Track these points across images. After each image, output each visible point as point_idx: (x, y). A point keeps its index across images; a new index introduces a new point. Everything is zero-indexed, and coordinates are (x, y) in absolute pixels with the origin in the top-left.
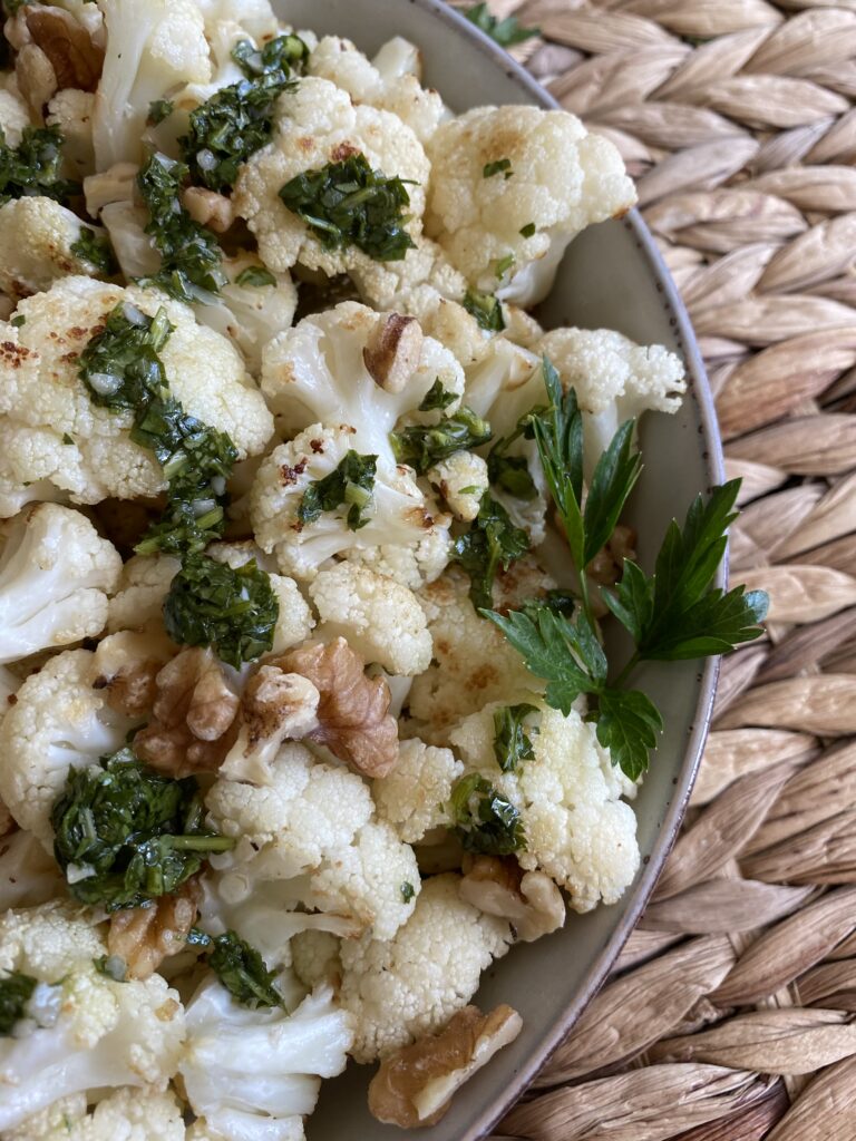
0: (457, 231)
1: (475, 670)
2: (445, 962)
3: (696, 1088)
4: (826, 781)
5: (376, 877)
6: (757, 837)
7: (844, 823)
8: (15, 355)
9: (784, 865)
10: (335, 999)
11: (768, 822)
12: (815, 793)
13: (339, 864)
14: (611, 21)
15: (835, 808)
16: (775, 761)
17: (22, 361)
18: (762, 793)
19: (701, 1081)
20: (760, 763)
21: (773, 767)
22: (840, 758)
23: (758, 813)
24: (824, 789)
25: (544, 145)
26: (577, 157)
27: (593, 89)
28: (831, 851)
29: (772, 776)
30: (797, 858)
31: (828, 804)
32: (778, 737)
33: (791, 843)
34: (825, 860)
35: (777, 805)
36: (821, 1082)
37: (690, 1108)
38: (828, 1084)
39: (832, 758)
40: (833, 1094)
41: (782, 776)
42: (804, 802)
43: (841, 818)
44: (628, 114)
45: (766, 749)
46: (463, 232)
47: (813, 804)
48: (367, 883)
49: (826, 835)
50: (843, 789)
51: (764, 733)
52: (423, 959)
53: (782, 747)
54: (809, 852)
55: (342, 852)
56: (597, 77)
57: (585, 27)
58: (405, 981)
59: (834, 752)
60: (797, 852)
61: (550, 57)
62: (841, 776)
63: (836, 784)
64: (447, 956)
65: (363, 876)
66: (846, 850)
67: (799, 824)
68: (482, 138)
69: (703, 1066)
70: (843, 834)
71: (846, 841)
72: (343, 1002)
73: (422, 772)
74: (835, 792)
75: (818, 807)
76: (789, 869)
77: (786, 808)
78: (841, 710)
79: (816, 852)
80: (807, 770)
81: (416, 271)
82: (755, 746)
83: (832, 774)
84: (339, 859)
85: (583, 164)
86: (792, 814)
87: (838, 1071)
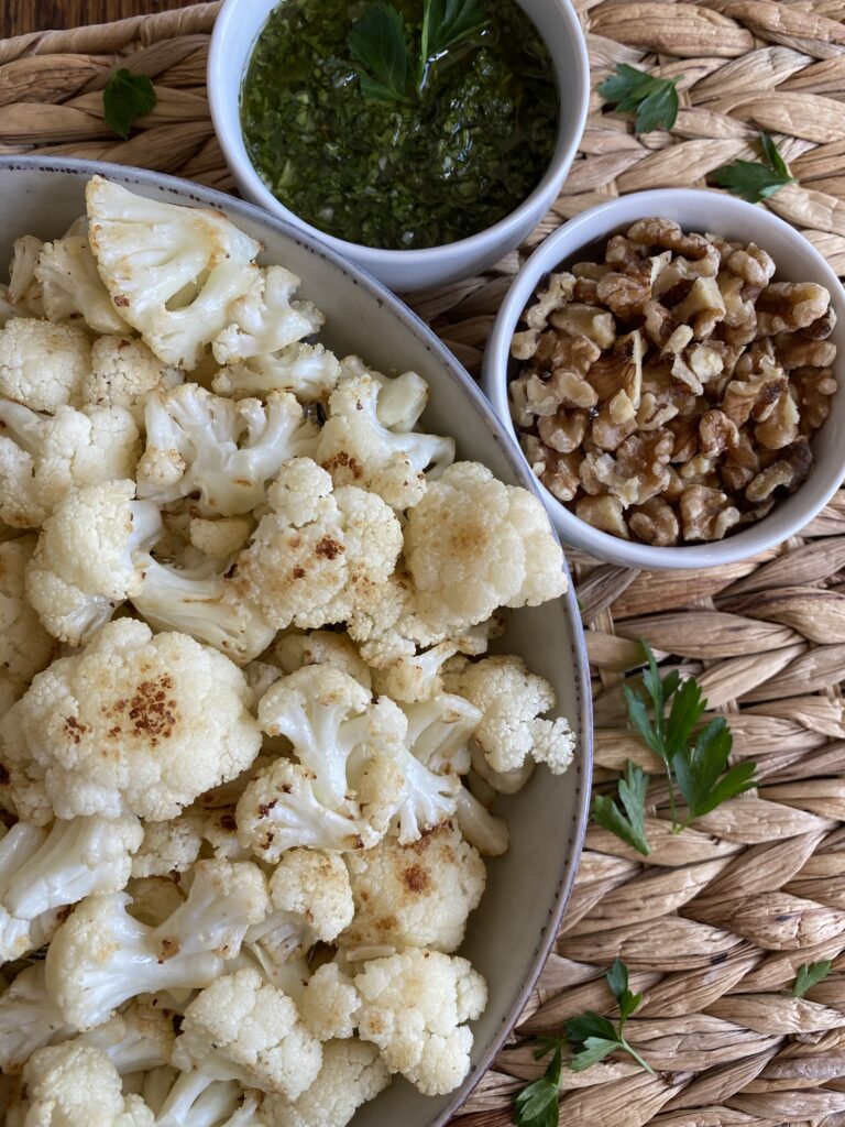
2: (331, 1109)
4: (633, 900)
5: (290, 1073)
6: (574, 928)
7: (639, 931)
8: (76, 730)
9: (588, 951)
10: (258, 1109)
11: (585, 919)
12: (623, 906)
13: (267, 1063)
15: (635, 919)
16: (601, 877)
17: (81, 736)
18: (584, 900)
19: (494, 1084)
20: (591, 877)
21: (598, 882)
22: (648, 885)
23: (578, 914)
24: (629, 906)
25: (499, 547)
26: (524, 560)
28: (623, 949)
29: (596, 889)
30: (597, 950)
31: (631, 917)
32: (609, 861)
33: (597, 938)
34: (618, 954)
35: (594, 909)
36: (576, 1097)
38: (581, 1099)
39: (643, 884)
40: (582, 1107)
41: (605, 888)
42: (613, 911)
43: (638, 927)
45: (596, 868)
46: (428, 595)
47: (619, 914)
48: (284, 1074)
49: (623, 938)
50: (644, 908)
51: (598, 857)
52: (317, 1104)
53: (609, 869)
54: (608, 947)
55: (270, 1055)
58: (304, 1116)
59: (650, 877)
60: (599, 946)
62: (645, 899)
63: (640, 903)
64: (333, 1105)
65: (282, 1070)
66: (634, 950)
67: (606, 925)
68: (455, 525)
69: (499, 1074)
70: (636, 939)
71: (636, 944)
72: (262, 1114)
74: (637, 909)
75: (622, 917)
76: (591, 955)
77: (600, 912)
78: (658, 851)
79: (613, 948)
80: (623, 889)
81: (386, 621)
82: (588, 866)
83: (639, 896)
84: (267, 1060)
85: (527, 564)
86: (602, 918)
87: (590, 1091)
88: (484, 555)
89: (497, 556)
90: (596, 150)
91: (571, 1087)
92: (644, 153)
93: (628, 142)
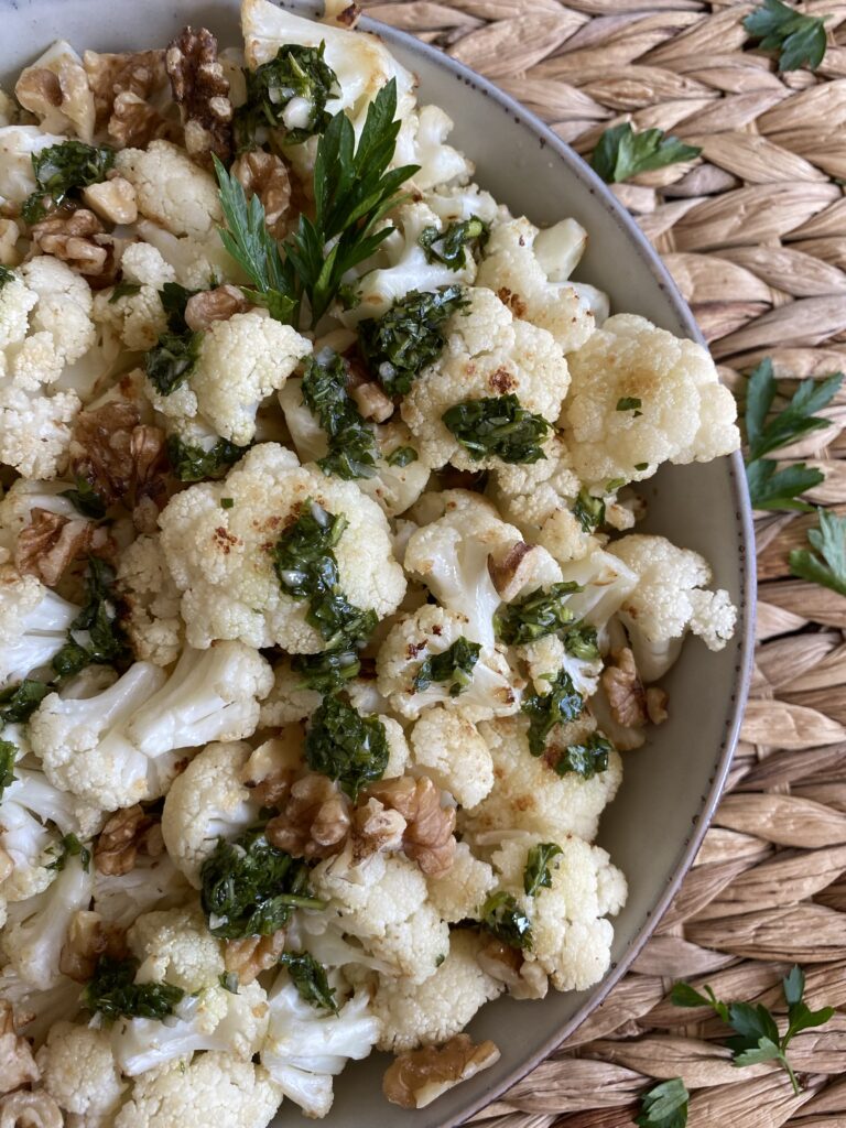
0: (584, 443)
1: (520, 796)
2: (455, 1002)
3: (610, 1083)
4: (768, 882)
5: (421, 950)
6: (703, 912)
7: (773, 917)
9: (719, 937)
10: (370, 1003)
11: (715, 902)
12: (757, 889)
13: (397, 938)
14: (767, 153)
15: (771, 904)
16: (733, 857)
18: (715, 880)
19: (614, 1079)
20: (722, 857)
21: (730, 862)
22: (785, 867)
23: (709, 896)
24: (765, 888)
25: (673, 391)
26: (699, 407)
27: (735, 221)
28: (757, 936)
29: (729, 869)
30: (730, 935)
31: (765, 900)
32: (741, 840)
33: (729, 922)
34: (751, 942)
35: (725, 891)
37: (602, 1096)
39: (778, 866)
41: (736, 869)
42: (747, 894)
43: (773, 912)
44: (759, 256)
45: (729, 847)
46: (588, 447)
47: (753, 898)
48: (414, 952)
49: (757, 923)
50: (781, 892)
51: (730, 835)
52: (439, 997)
53: (742, 849)
54: (740, 933)
55: (400, 929)
56: (742, 210)
57: (743, 154)
58: (424, 1008)
59: (784, 859)
60: (732, 931)
61: (704, 178)
62: (781, 881)
63: (776, 886)
65: (412, 947)
66: (770, 938)
67: (738, 909)
68: (623, 368)
69: (619, 1068)
70: (771, 925)
71: (771, 931)
72: (375, 1008)
73: (467, 882)
74: (773, 892)
75: (757, 901)
76: (721, 942)
77: (731, 895)
78: (796, 830)
79: (746, 934)
80: (757, 870)
82: (720, 844)
83: (775, 878)
84: (397, 934)
85: (701, 414)
86: (734, 901)
87: (718, 1091)
88: (657, 400)
89: (670, 401)
90: (736, 88)
91: (698, 1086)
92: (787, 93)
93: (771, 80)
